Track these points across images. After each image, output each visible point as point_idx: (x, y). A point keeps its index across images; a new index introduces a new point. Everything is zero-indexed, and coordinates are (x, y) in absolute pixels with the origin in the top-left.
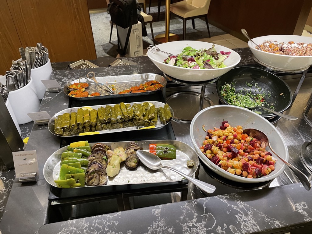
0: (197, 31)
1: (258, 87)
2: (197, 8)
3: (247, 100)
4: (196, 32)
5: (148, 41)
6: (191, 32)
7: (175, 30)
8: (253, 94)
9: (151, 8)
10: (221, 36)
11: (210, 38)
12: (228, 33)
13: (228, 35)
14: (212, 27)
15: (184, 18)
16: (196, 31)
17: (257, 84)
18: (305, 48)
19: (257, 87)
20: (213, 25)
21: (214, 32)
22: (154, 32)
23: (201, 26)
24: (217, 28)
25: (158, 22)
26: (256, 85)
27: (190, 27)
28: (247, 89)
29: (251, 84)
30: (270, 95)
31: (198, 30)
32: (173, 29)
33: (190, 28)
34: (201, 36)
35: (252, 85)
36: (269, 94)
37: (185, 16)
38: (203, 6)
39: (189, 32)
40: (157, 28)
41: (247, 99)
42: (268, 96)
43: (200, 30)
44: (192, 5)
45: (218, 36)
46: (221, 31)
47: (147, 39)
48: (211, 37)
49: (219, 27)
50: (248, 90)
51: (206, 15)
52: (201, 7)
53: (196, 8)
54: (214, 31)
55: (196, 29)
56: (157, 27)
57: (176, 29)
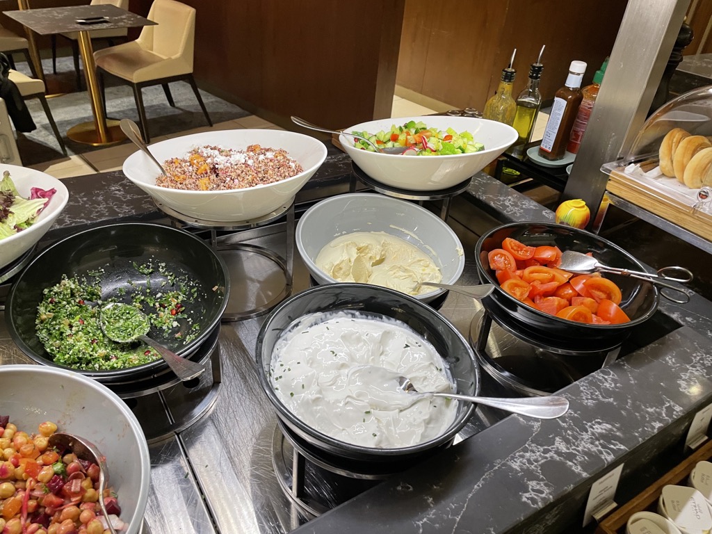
0: (181, 112)
1: (166, 273)
2: (165, 58)
3: (128, 319)
4: (179, 115)
5: (49, 143)
6: (165, 115)
7: (123, 112)
8: (156, 295)
9: (57, 60)
10: (235, 120)
11: (211, 126)
12: (253, 112)
13: (254, 117)
14: (216, 102)
15: (134, 83)
16: (177, 112)
17: (163, 265)
18: (264, 164)
19: (164, 273)
20: (219, 97)
21: (221, 113)
22: (56, 119)
23: (190, 100)
24: (228, 104)
25: (78, 93)
26: (162, 268)
27: (164, 102)
28: (139, 282)
29: (148, 267)
30: (195, 292)
31: (182, 110)
32: (119, 110)
33: (164, 105)
34: (191, 122)
35: (150, 271)
36: (193, 291)
37: (136, 76)
38: (178, 55)
39: (162, 115)
40: (77, 107)
41: (129, 313)
42: (191, 295)
43: (188, 110)
44: (154, 53)
45: (230, 121)
46: (237, 110)
47: (47, 138)
48: (214, 125)
49: (232, 101)
50: (143, 285)
51: (190, 74)
52: (173, 57)
53: (163, 60)
54: (222, 110)
55: (177, 108)
56: (76, 105)
57: (125, 108)
